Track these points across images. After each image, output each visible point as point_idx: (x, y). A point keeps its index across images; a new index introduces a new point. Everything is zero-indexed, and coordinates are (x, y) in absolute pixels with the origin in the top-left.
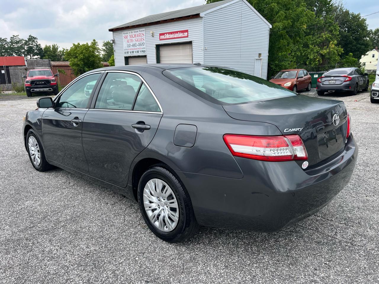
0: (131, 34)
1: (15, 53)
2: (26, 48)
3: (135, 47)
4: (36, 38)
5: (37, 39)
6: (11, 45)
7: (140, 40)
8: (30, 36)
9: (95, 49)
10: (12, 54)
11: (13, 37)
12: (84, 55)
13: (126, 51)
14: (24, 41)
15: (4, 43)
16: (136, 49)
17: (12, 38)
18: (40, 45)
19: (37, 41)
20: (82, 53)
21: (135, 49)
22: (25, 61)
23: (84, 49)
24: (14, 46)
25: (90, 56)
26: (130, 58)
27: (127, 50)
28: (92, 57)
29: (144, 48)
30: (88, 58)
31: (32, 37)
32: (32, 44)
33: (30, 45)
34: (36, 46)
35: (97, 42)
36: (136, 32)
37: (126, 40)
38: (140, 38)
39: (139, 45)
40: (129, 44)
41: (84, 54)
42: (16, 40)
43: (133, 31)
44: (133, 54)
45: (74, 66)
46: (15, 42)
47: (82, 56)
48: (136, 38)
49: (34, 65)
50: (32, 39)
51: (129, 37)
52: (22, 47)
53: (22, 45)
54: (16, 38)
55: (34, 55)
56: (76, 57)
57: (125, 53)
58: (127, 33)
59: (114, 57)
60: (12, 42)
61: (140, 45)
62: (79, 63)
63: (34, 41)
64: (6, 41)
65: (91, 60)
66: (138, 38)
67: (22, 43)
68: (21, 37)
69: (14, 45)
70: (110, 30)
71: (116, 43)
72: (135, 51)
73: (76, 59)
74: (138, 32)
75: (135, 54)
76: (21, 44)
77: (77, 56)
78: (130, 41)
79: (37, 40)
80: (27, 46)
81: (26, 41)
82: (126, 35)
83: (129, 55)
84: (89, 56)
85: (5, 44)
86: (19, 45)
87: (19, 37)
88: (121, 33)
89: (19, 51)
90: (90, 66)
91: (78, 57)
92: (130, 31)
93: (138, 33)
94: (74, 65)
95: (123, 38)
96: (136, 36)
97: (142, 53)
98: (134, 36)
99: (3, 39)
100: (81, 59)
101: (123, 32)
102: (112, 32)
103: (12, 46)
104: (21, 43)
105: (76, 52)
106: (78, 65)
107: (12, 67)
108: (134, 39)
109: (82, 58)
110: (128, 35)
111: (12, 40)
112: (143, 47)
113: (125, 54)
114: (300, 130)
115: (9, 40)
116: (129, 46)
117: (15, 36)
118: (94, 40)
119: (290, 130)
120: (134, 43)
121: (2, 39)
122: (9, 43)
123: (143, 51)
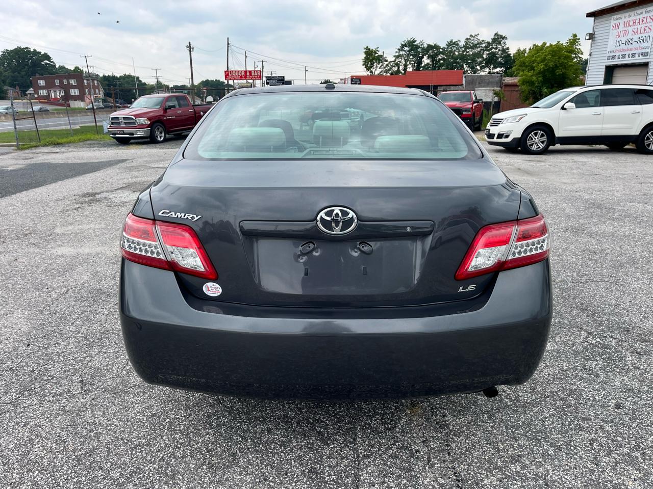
0: (626, 20)
1: (468, 63)
2: (485, 56)
3: (630, 46)
4: (504, 37)
5: (506, 39)
6: (464, 51)
7: (642, 31)
8: (495, 34)
9: (572, 51)
10: (462, 66)
11: (469, 37)
12: (546, 65)
13: (611, 55)
14: (485, 43)
15: (455, 48)
16: (631, 50)
17: (467, 39)
18: (508, 49)
19: (505, 43)
20: (544, 60)
21: (628, 50)
22: (464, 77)
23: (549, 54)
24: (468, 52)
25: (558, 65)
26: (618, 69)
27: (613, 52)
28: (561, 68)
29: (648, 47)
30: (552, 70)
31: (498, 35)
32: (496, 49)
33: (493, 50)
34: (501, 51)
35: (579, 39)
36: (638, 14)
37: (615, 32)
38: (643, 26)
39: (638, 41)
40: (619, 39)
41: (546, 61)
42: (472, 43)
43: (632, 13)
44: (622, 59)
45: (524, 85)
46: (470, 45)
47: (542, 67)
48: (636, 27)
49: (476, 84)
50: (498, 39)
51: (621, 28)
52: (479, 55)
53: (481, 50)
54: (473, 40)
55: (495, 67)
56: (532, 68)
57: (609, 58)
58: (620, 18)
59: (587, 67)
60: (466, 47)
61: (641, 40)
62: (534, 78)
63: (500, 43)
64: (458, 45)
65: (557, 74)
66: (639, 27)
67: (481, 47)
68: (481, 38)
69: (468, 50)
70: (589, 15)
71: (596, 39)
72: (627, 53)
73: (532, 71)
74: (642, 13)
75: (628, 61)
76: (479, 49)
77: (534, 67)
78: (622, 34)
79: (506, 41)
80: (488, 52)
81: (488, 43)
82: (617, 22)
83: (616, 62)
84: (556, 65)
85: (455, 51)
86: (477, 50)
87: (479, 37)
88: (609, 18)
89: (473, 60)
90: (555, 85)
91: (536, 68)
92: (627, 14)
93: (641, 17)
94: (524, 82)
95: (612, 27)
96: (636, 24)
97: (641, 57)
98: (631, 24)
99: (455, 42)
100: (540, 73)
101: (613, 17)
102: (593, 19)
103: (464, 53)
104: (479, 47)
105: (535, 60)
106: (531, 83)
107: (442, 87)
108: (630, 29)
109: (542, 70)
110: (621, 21)
111: (467, 43)
112: (646, 44)
113: (609, 61)
114: (193, 218)
115: (462, 44)
116: (618, 44)
117: (473, 35)
118: (575, 36)
119: (172, 215)
120: (629, 37)
121: (453, 41)
122: (461, 48)
123: (644, 54)
